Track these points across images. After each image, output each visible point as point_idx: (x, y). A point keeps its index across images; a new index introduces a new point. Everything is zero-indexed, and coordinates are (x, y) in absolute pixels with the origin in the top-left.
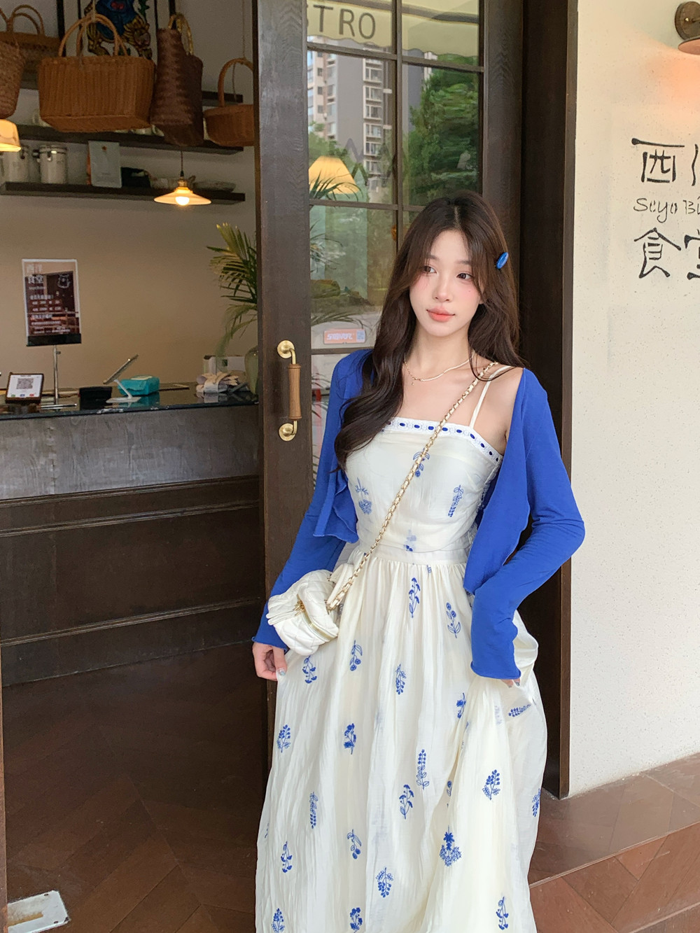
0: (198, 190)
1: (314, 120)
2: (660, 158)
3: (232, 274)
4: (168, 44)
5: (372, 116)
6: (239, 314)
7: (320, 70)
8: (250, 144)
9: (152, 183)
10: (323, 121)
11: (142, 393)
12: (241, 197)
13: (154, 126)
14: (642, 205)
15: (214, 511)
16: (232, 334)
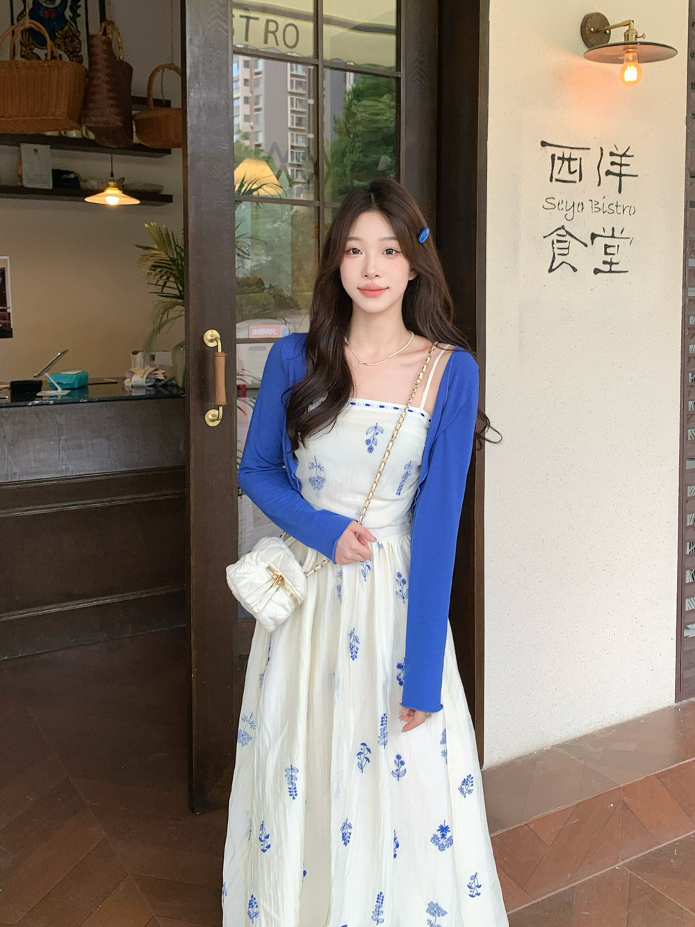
0: (127, 191)
1: (241, 129)
2: (567, 159)
3: (160, 272)
4: (99, 50)
5: (297, 125)
6: (166, 310)
7: (246, 81)
8: (178, 146)
9: (82, 184)
10: (249, 130)
11: (71, 387)
12: (168, 199)
13: (84, 128)
14: (551, 204)
16: (159, 329)
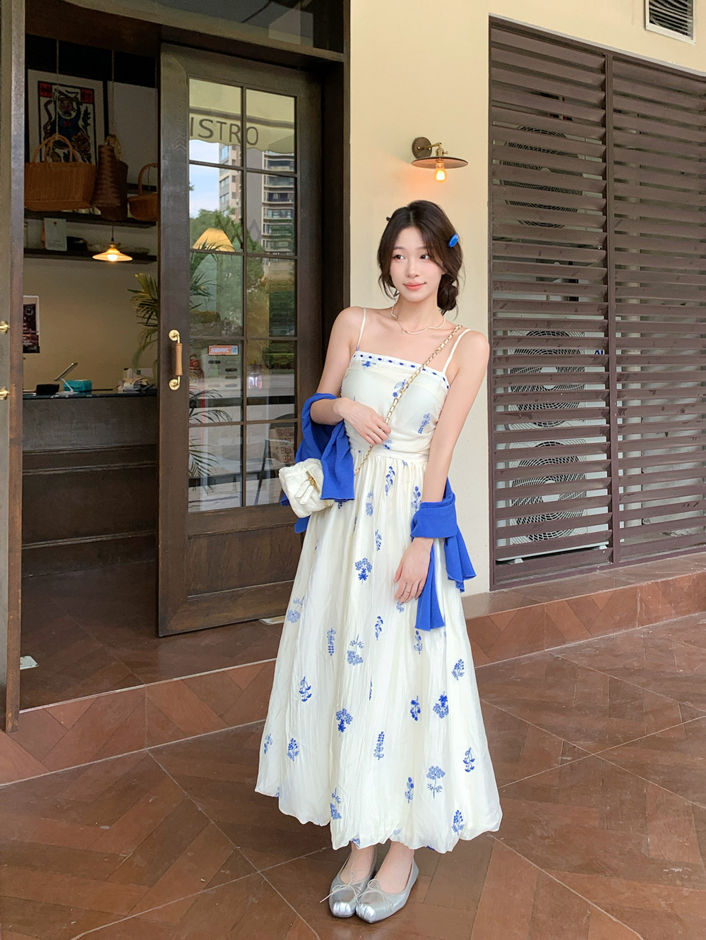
0: (124, 252)
4: (106, 155)
9: (89, 248)
11: (80, 390)
12: (151, 258)
13: (94, 207)
15: (130, 467)
16: (144, 348)
